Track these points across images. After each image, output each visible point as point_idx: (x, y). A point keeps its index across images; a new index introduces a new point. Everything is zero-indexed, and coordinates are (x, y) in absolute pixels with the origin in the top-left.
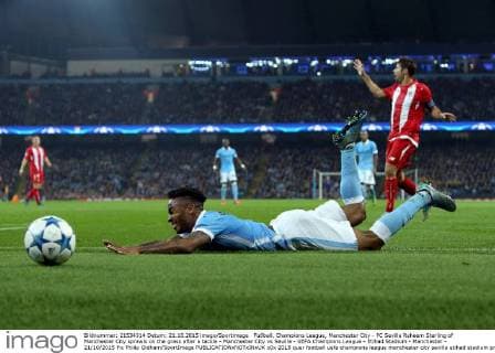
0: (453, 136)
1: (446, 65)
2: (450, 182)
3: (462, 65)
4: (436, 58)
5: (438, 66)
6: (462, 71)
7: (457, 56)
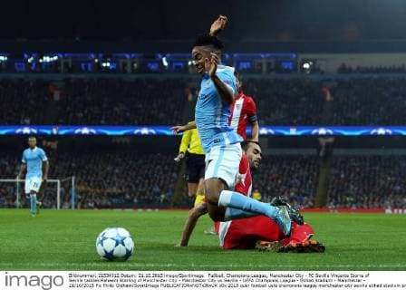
0: (114, 140)
1: (108, 64)
2: (109, 190)
3: (125, 65)
4: (97, 57)
5: (99, 65)
6: (125, 72)
7: (120, 55)
